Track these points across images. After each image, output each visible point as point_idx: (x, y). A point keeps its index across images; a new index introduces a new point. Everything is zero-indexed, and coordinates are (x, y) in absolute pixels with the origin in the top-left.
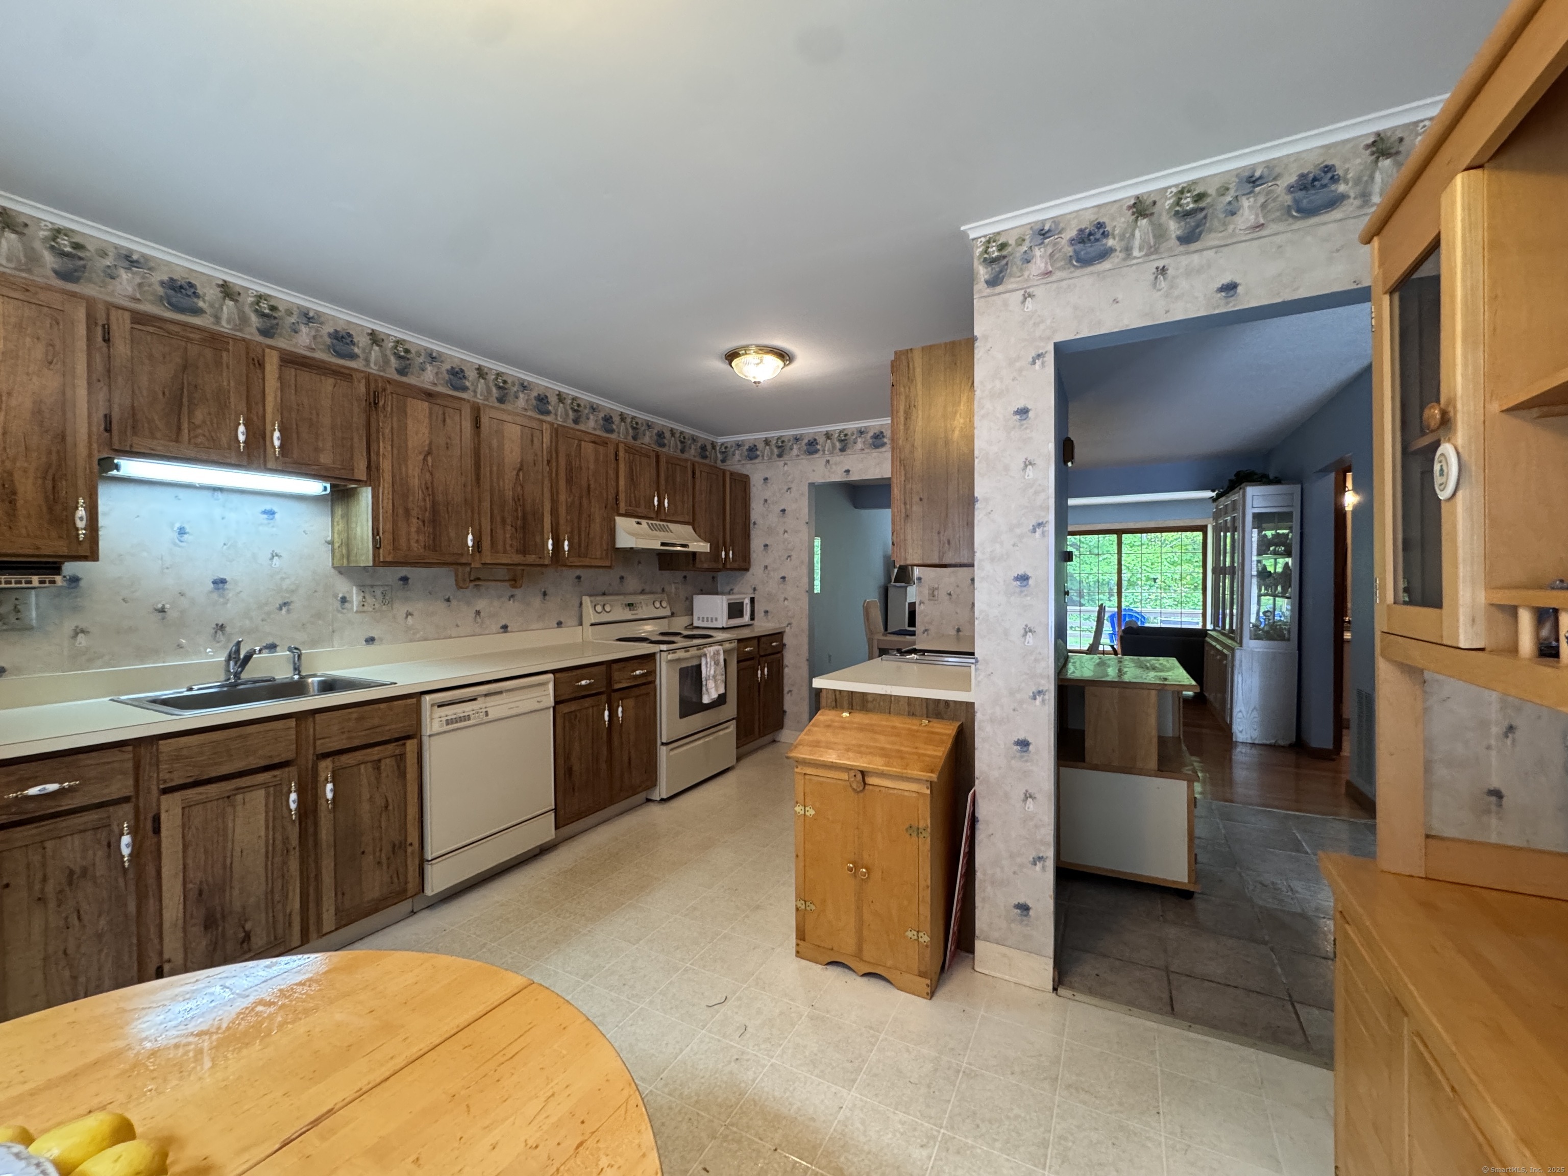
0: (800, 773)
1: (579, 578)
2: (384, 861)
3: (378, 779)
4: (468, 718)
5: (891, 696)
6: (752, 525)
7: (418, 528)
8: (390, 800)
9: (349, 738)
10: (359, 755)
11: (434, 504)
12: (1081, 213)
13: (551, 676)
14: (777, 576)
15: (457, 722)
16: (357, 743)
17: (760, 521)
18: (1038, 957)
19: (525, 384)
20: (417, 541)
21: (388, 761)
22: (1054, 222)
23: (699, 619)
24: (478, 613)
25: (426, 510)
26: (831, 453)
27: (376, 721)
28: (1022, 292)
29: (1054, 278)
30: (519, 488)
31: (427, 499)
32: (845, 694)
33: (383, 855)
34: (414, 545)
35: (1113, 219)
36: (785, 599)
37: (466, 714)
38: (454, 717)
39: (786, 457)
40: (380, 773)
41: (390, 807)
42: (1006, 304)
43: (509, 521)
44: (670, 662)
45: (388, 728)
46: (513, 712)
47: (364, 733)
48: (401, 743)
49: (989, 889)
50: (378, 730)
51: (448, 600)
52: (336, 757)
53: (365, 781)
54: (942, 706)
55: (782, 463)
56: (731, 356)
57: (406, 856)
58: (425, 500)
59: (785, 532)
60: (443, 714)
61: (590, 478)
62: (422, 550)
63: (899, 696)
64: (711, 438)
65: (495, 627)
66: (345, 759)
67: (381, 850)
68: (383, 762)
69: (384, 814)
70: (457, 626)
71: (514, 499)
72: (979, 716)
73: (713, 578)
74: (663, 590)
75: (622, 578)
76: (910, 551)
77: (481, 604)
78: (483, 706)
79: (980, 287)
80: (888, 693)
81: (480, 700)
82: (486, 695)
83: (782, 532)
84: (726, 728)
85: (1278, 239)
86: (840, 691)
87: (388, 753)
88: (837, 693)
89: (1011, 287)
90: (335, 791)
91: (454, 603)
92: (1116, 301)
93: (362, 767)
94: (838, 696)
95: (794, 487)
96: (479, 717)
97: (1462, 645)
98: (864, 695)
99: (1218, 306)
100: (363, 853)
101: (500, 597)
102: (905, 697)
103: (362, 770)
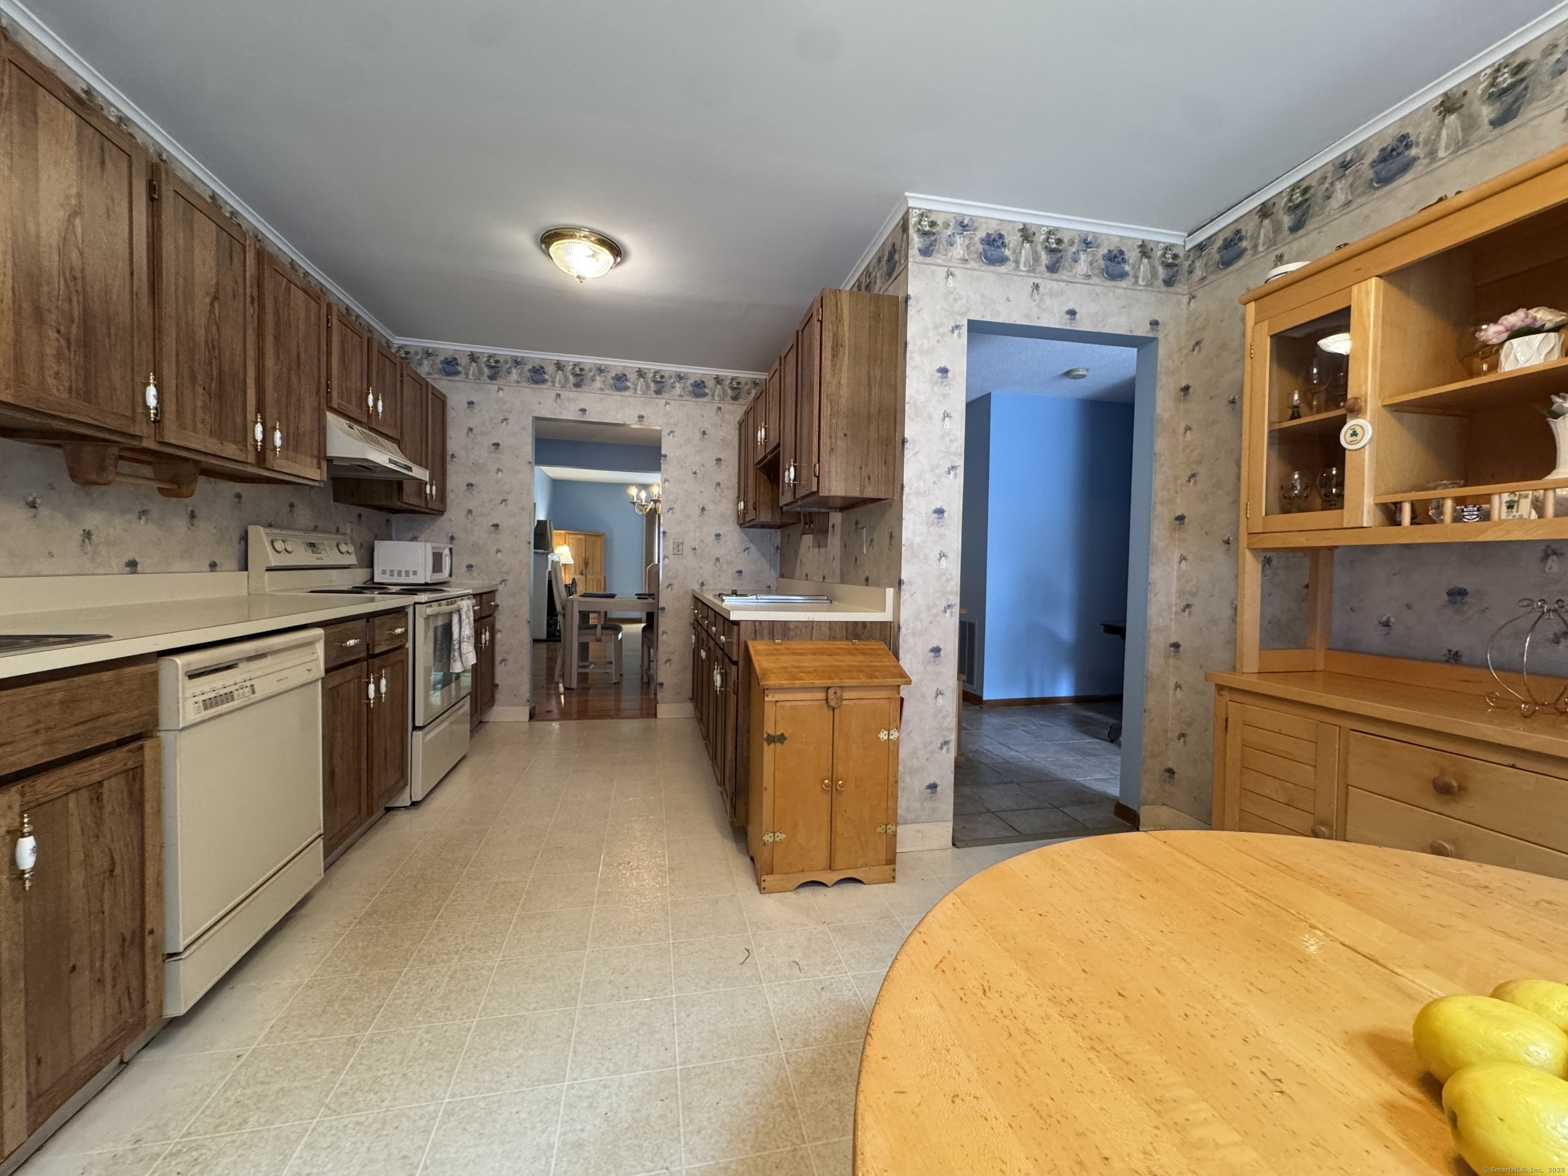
0: (771, 702)
1: (239, 496)
2: (108, 974)
3: (98, 821)
4: (229, 697)
5: (813, 622)
6: (448, 458)
7: (59, 349)
8: (117, 857)
9: (49, 743)
10: (69, 775)
11: (86, 312)
12: (989, 221)
13: (320, 631)
14: (487, 523)
15: (217, 705)
16: (62, 751)
17: (461, 454)
18: (944, 823)
19: (164, 156)
20: (57, 375)
21: (114, 781)
22: (971, 220)
23: (384, 572)
24: (88, 535)
25: (73, 321)
26: (563, 386)
27: (96, 707)
28: (946, 269)
29: (968, 266)
30: (214, 328)
31: (75, 299)
32: (766, 624)
33: (107, 965)
34: (51, 381)
35: (1009, 235)
36: (498, 551)
37: (227, 690)
38: (212, 695)
39: (500, 381)
40: (101, 808)
41: (118, 871)
42: (933, 274)
43: (200, 378)
44: (428, 618)
45: (114, 718)
46: (283, 686)
47: (72, 731)
48: (133, 746)
49: (908, 779)
50: (99, 723)
51: (33, 505)
52: (28, 783)
53: (76, 827)
54: (859, 627)
55: (495, 387)
56: (549, 238)
57: (143, 956)
58: (70, 300)
59: (499, 470)
60: (197, 691)
61: (300, 342)
62: (65, 395)
63: (821, 622)
64: (387, 334)
65: (118, 563)
66: (43, 786)
67: (103, 957)
68: (105, 784)
69: (107, 886)
70: (51, 555)
71: (206, 343)
72: (903, 630)
73: (387, 521)
74: (338, 530)
75: (292, 506)
76: (834, 483)
77: (94, 520)
78: (247, 676)
79: (913, 252)
80: (811, 619)
81: (242, 666)
82: (250, 659)
83: (494, 469)
84: (462, 706)
85: (1098, 289)
86: (760, 622)
87: (117, 767)
88: (757, 624)
89: (939, 261)
90: (39, 850)
91: (44, 511)
92: (1008, 299)
93: (72, 798)
94: (758, 628)
95: (513, 418)
96: (244, 694)
97: (1365, 525)
98: (786, 623)
99: (1065, 325)
100: (74, 968)
101: (124, 511)
102: (826, 622)
103: (72, 804)
